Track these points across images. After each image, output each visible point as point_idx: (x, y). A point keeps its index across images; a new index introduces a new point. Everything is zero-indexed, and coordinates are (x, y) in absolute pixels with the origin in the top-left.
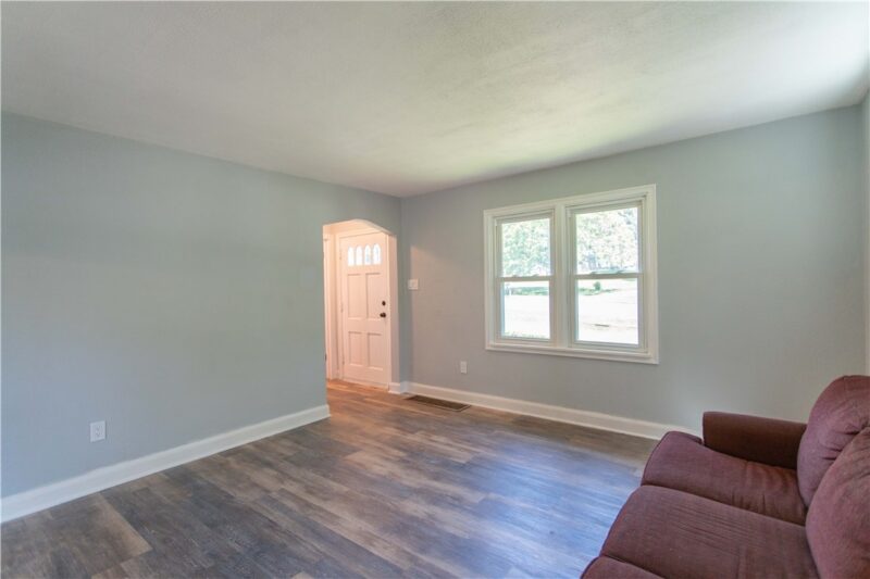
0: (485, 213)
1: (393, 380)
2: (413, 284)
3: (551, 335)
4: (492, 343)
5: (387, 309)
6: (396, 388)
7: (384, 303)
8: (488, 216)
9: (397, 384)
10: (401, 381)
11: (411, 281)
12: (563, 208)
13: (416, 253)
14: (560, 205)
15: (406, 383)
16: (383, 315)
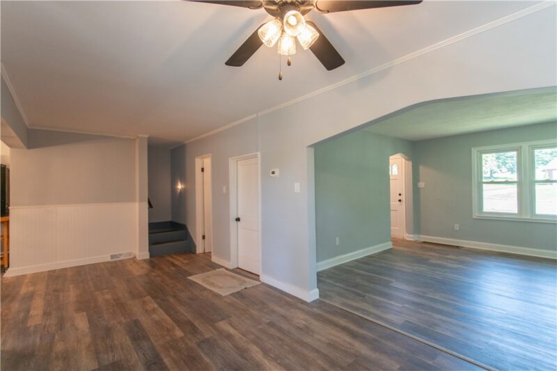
0: (473, 149)
1: (409, 233)
2: (421, 185)
3: (518, 211)
4: (477, 215)
5: (403, 197)
6: (410, 237)
7: (400, 195)
8: (474, 151)
9: (412, 236)
10: (414, 234)
11: (420, 183)
12: (527, 148)
13: (422, 169)
14: (525, 146)
15: (416, 235)
16: (400, 201)
